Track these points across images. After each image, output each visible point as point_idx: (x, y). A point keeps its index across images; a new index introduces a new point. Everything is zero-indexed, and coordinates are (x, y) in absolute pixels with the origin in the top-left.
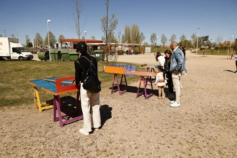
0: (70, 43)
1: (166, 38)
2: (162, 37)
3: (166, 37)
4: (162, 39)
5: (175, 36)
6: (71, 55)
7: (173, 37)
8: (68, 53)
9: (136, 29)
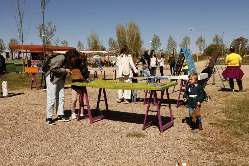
0: (25, 51)
1: (174, 43)
2: (169, 41)
3: (175, 41)
4: (169, 44)
5: (189, 39)
6: (17, 65)
7: (186, 41)
8: (13, 64)
9: (133, 28)
